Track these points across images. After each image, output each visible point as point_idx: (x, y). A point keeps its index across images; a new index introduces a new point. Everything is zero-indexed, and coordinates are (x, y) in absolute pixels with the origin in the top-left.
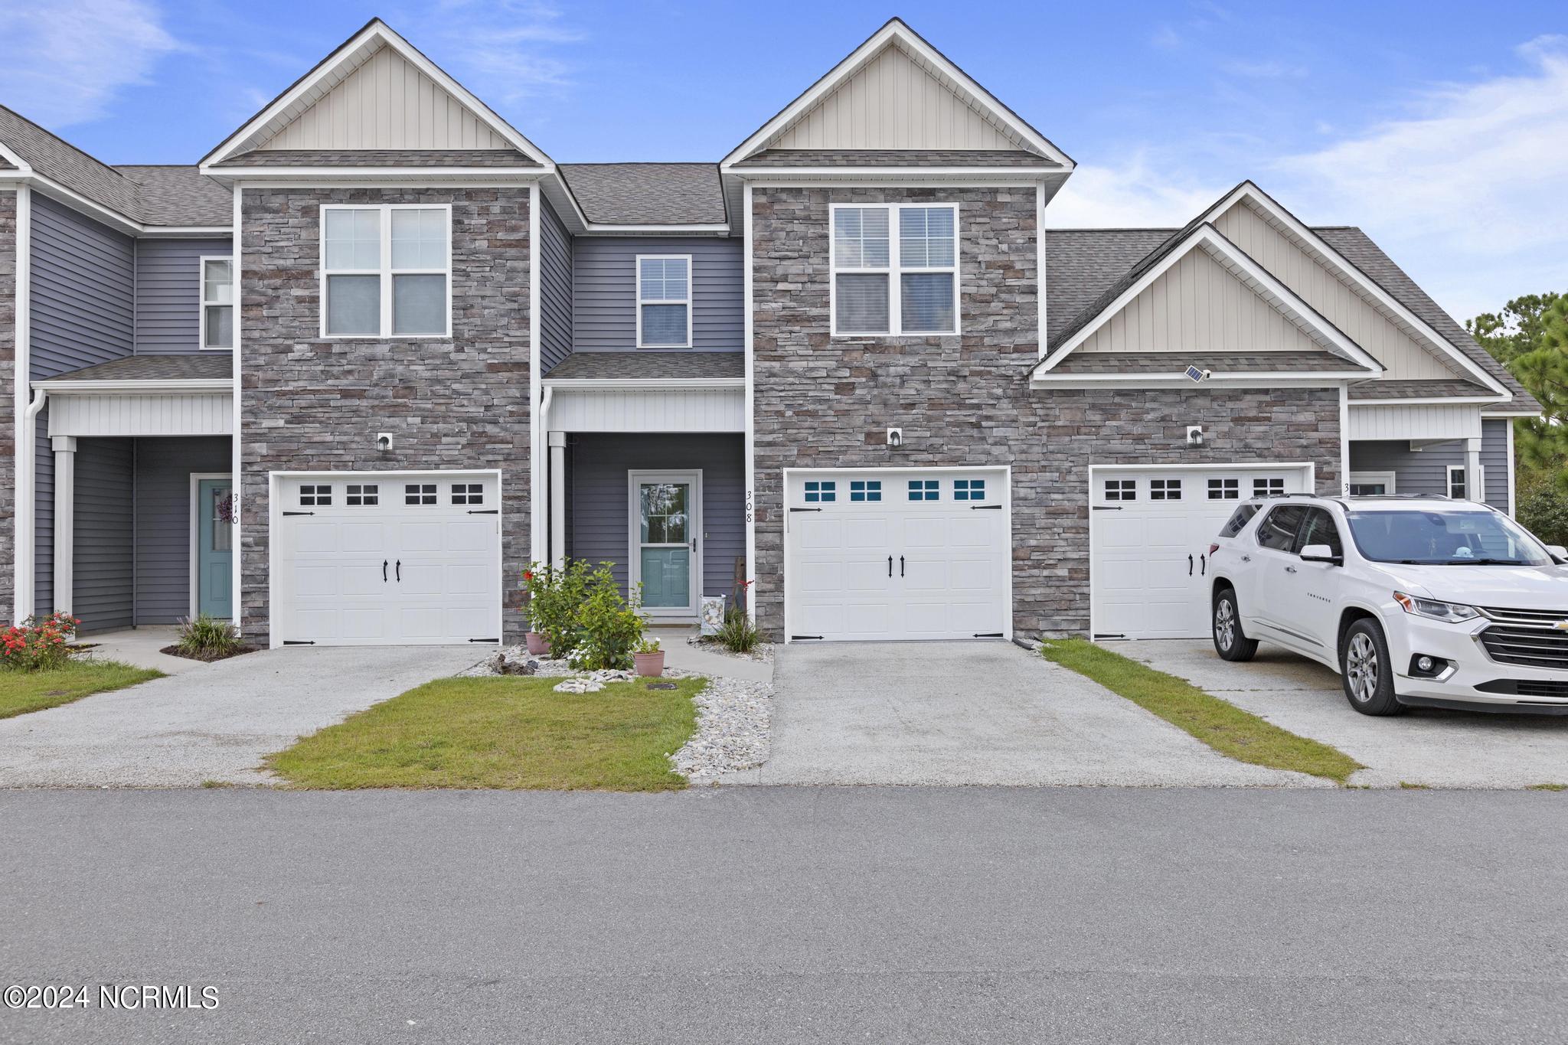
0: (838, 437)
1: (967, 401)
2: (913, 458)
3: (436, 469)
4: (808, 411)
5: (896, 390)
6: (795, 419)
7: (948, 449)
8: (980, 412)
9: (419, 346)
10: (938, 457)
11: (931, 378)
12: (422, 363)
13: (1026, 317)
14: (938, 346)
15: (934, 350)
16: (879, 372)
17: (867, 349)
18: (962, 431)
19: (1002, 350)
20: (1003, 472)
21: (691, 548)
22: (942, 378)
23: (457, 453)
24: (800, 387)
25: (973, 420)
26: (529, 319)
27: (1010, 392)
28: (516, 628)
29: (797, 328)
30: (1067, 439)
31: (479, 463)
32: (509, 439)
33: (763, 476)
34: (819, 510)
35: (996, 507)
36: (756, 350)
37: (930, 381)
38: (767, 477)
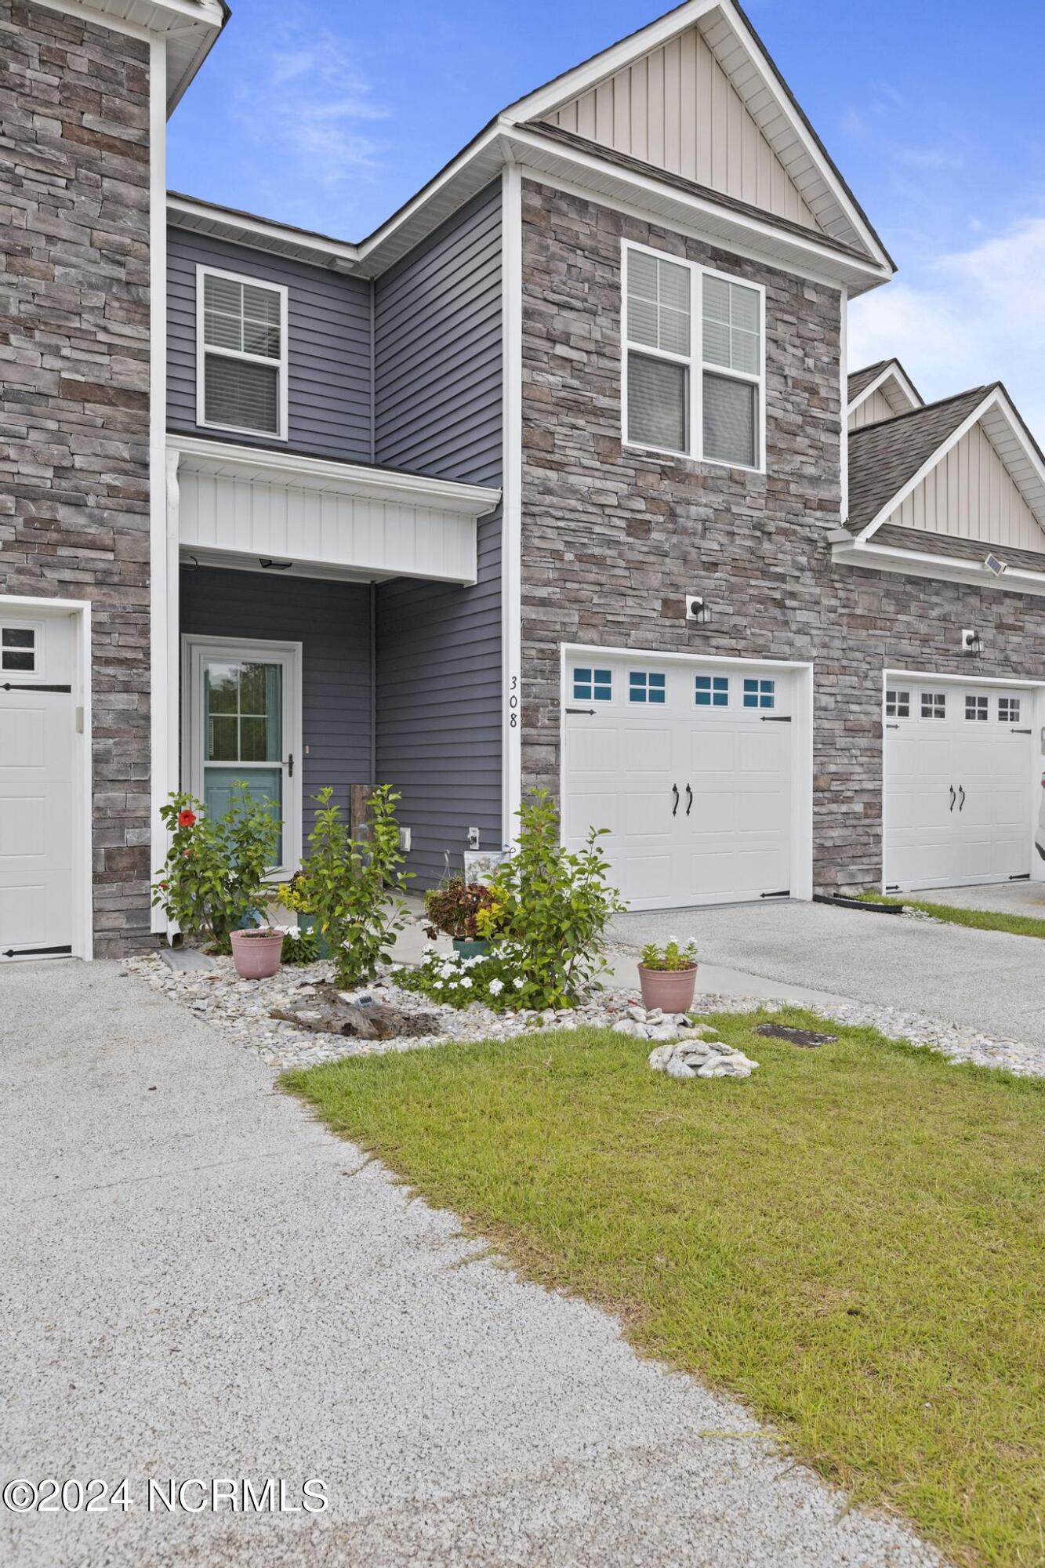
0: (630, 602)
1: (772, 569)
2: (714, 642)
4: (593, 556)
5: (697, 541)
6: (577, 566)
7: (752, 634)
8: (784, 586)
10: (742, 644)
11: (736, 530)
13: (830, 464)
14: (743, 484)
16: (679, 510)
17: (664, 472)
18: (764, 610)
19: (808, 505)
20: (805, 670)
21: (285, 771)
22: (747, 532)
24: (584, 517)
25: (777, 595)
26: (148, 307)
27: (813, 563)
28: (121, 922)
29: (581, 423)
30: (864, 633)
31: (43, 584)
32: (108, 542)
33: (533, 653)
34: (592, 712)
35: (788, 719)
36: (525, 446)
37: (734, 534)
38: (540, 656)
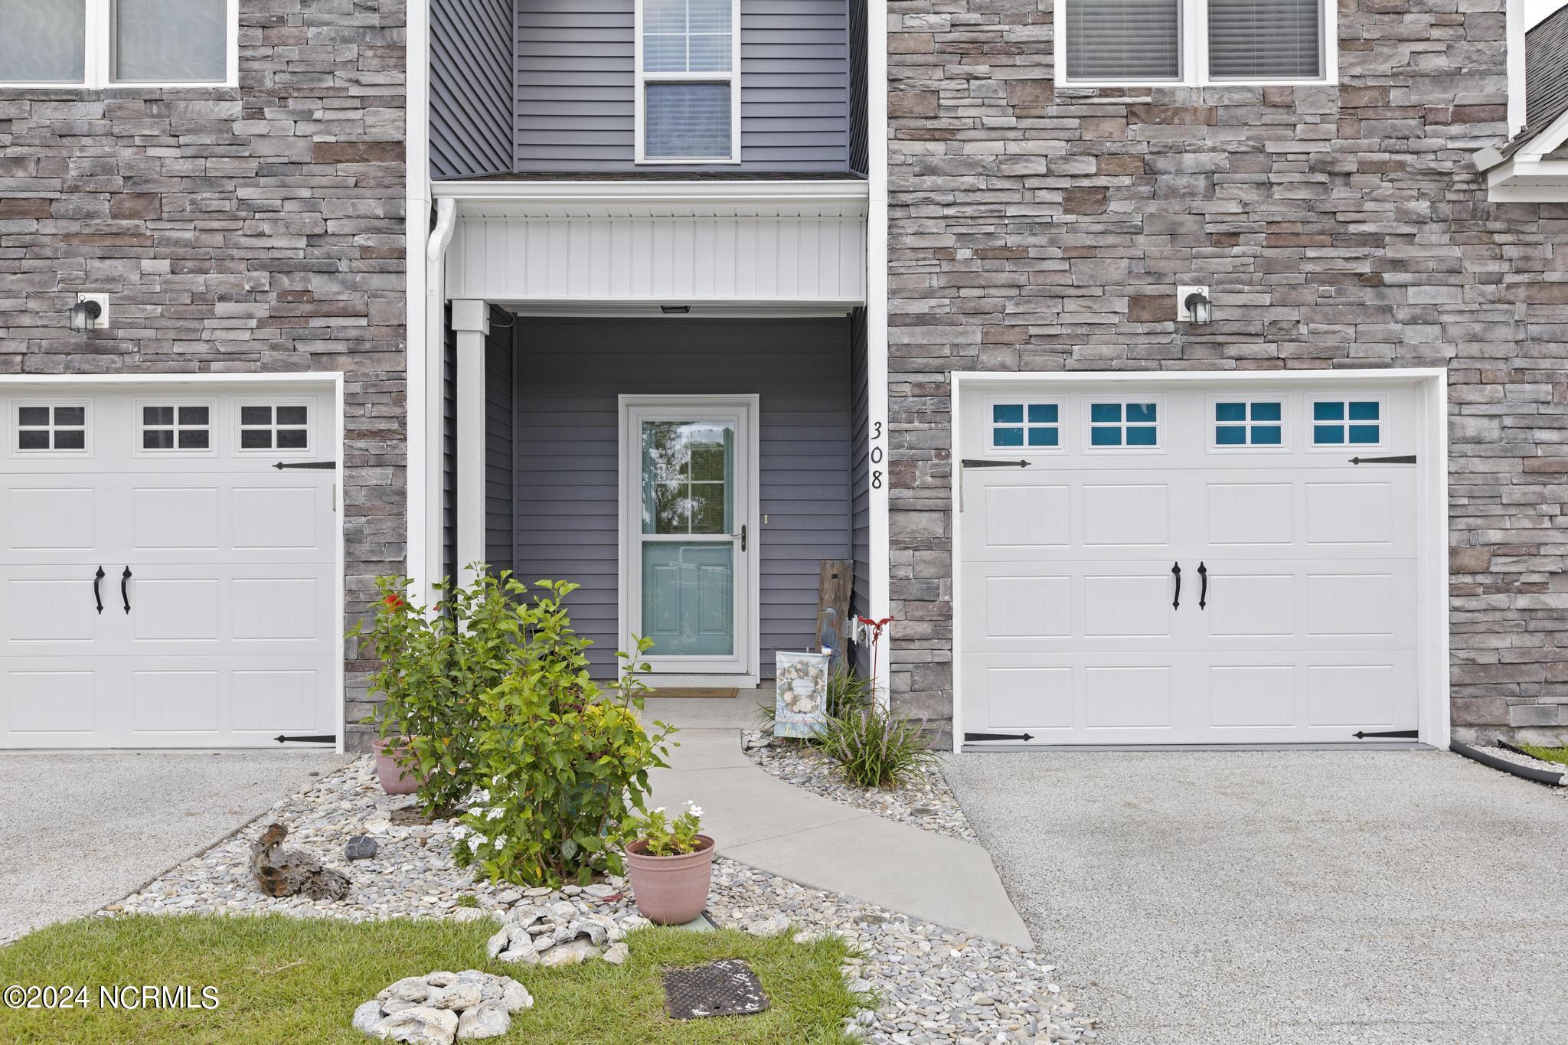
0: (1071, 305)
1: (1353, 228)
2: (1233, 351)
3: (201, 370)
4: (1005, 248)
5: (1198, 204)
6: (977, 265)
7: (1312, 333)
8: (1380, 252)
9: (168, 106)
10: (1288, 349)
11: (1273, 178)
12: (172, 141)
13: (1482, 45)
14: (1289, 107)
15: (1281, 116)
16: (1161, 163)
17: (1133, 114)
18: (1340, 293)
19: (1430, 118)
20: (1431, 381)
21: (736, 544)
22: (1297, 177)
23: (247, 335)
24: (989, 197)
25: (1365, 268)
26: (404, 49)
27: (1445, 209)
28: (374, 713)
29: (983, 69)
30: (1566, 310)
31: (295, 359)
32: (360, 307)
33: (907, 389)
34: (1023, 464)
35: (1412, 460)
36: (891, 117)
37: (1271, 184)
38: (917, 391)
